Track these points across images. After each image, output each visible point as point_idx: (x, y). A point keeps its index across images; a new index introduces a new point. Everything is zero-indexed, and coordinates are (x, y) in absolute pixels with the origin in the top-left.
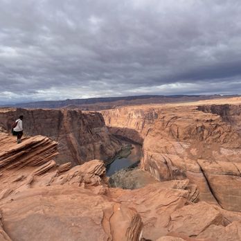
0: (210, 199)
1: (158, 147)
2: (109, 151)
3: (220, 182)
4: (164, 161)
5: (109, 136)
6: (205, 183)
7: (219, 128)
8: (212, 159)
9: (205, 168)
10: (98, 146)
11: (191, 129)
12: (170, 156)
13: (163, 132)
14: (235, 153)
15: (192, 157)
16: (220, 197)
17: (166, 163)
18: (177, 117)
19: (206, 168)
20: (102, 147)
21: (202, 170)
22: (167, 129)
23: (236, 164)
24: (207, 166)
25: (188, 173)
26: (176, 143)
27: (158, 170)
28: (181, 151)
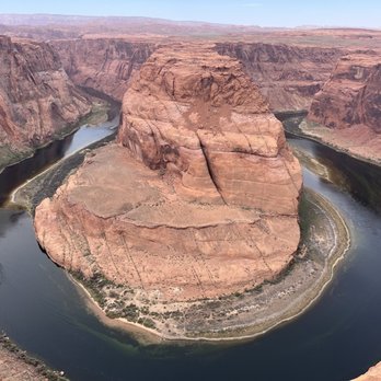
0: (207, 186)
1: (143, 109)
2: (67, 114)
3: (226, 162)
4: (149, 132)
5: (70, 87)
6: (204, 163)
7: (233, 82)
8: (218, 129)
10: (46, 105)
11: (193, 81)
12: (159, 124)
13: (151, 85)
14: (250, 120)
16: (221, 182)
17: (153, 135)
18: (175, 61)
19: (207, 142)
20: (54, 107)
21: (202, 146)
22: (159, 79)
23: (249, 136)
24: (210, 140)
25: (182, 150)
26: (171, 104)
27: (140, 145)
28: (177, 116)
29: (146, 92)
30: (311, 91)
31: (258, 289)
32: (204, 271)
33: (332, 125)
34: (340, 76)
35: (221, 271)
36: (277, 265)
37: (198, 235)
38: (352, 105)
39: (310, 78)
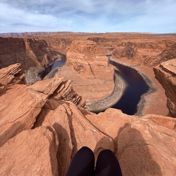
0: (90, 75)
1: (73, 56)
3: (95, 68)
4: (75, 62)
6: (90, 69)
7: (95, 48)
8: (93, 60)
9: (90, 64)
12: (77, 60)
13: (74, 50)
14: (100, 57)
15: (86, 60)
16: (95, 73)
18: (79, 43)
21: (89, 65)
22: (76, 48)
23: (101, 62)
25: (84, 66)
26: (80, 54)
27: (73, 65)
28: (82, 57)
29: (73, 52)
30: (112, 49)
31: (107, 98)
32: (94, 95)
33: (118, 58)
34: (119, 45)
35: (98, 95)
36: (110, 92)
37: (91, 87)
38: (123, 52)
39: (111, 46)
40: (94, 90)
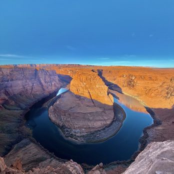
5: (59, 80)
8: (93, 89)
12: (79, 88)
15: (86, 88)
18: (83, 73)
20: (55, 84)
21: (89, 93)
25: (85, 94)
31: (104, 129)
34: (120, 76)
37: (89, 115)
38: (124, 83)
40: (91, 118)
